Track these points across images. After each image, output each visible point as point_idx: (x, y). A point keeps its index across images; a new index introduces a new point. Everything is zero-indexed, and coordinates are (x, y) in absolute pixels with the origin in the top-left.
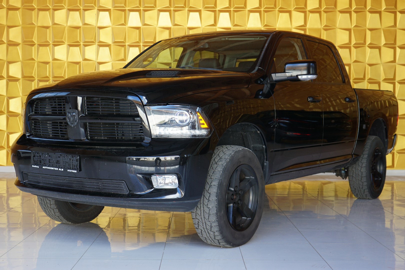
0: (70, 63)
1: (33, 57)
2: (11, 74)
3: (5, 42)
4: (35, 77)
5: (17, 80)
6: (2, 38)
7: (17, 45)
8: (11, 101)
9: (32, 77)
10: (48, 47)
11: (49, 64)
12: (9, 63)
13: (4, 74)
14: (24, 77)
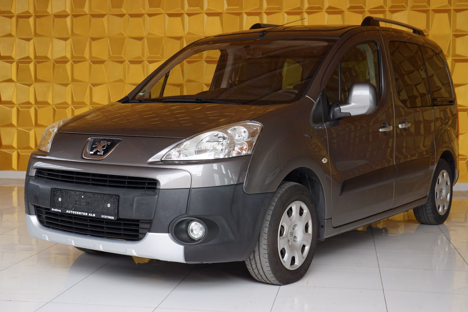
0: (170, 39)
1: (123, 33)
2: (94, 55)
3: (88, 12)
4: (124, 58)
5: (102, 62)
6: (84, 8)
7: (102, 16)
8: (94, 89)
9: (122, 58)
10: (141, 18)
11: (142, 41)
12: (93, 39)
13: (87, 55)
14: (110, 58)
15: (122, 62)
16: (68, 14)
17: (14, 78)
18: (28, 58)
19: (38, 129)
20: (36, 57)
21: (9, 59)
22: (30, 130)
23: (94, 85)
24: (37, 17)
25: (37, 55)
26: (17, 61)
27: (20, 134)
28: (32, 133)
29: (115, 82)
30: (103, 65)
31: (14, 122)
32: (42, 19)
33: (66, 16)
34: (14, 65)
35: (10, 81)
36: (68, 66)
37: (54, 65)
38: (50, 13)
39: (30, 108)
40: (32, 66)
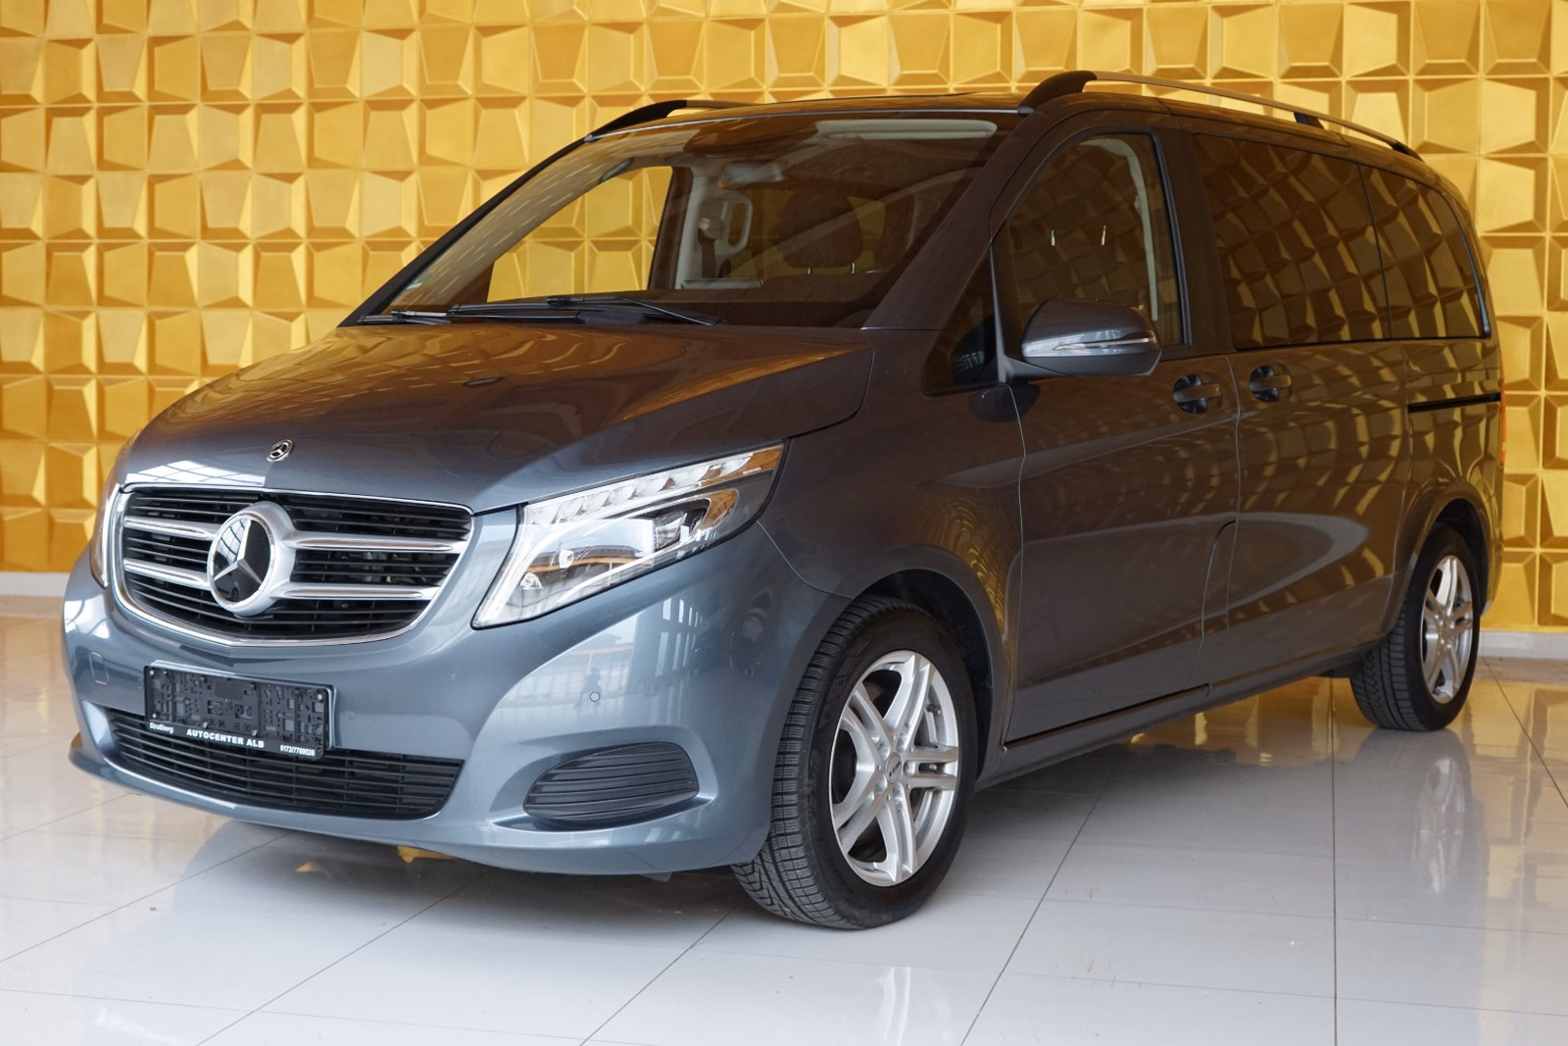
3: (470, 92)
4: (580, 232)
6: (456, 79)
7: (513, 102)
9: (571, 232)
12: (485, 175)
15: (571, 246)
16: (409, 98)
17: (246, 294)
18: (289, 232)
20: (311, 230)
21: (232, 240)
24: (317, 107)
25: (316, 224)
26: (255, 242)
32: (332, 113)
33: (403, 105)
34: (246, 257)
35: (235, 303)
37: (366, 255)
38: (357, 94)
40: (298, 258)
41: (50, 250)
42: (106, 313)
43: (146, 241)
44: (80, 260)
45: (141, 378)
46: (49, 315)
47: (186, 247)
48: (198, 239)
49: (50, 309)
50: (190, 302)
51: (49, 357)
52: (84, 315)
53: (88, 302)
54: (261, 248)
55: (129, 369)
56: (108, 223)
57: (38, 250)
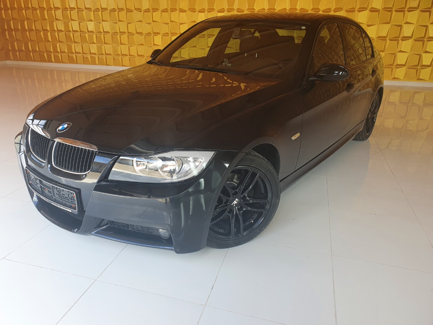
15: (141, 12)
17: (93, 19)
18: (98, 9)
19: (105, 45)
20: (101, 8)
21: (89, 9)
22: (102, 46)
23: (129, 23)
27: (98, 47)
28: (103, 47)
29: (138, 22)
30: (132, 13)
31: (95, 41)
34: (92, 12)
35: (91, 21)
36: (116, 13)
37: (110, 13)
39: (101, 34)
40: (100, 13)
41: (62, 11)
42: (72, 22)
43: (77, 10)
44: (67, 13)
45: (79, 33)
46: (63, 22)
47: (83, 11)
48: (84, 10)
49: (64, 21)
50: (85, 21)
51: (65, 29)
52: (69, 22)
53: (70, 20)
54: (94, 11)
55: (77, 31)
56: (71, 7)
57: (61, 10)
